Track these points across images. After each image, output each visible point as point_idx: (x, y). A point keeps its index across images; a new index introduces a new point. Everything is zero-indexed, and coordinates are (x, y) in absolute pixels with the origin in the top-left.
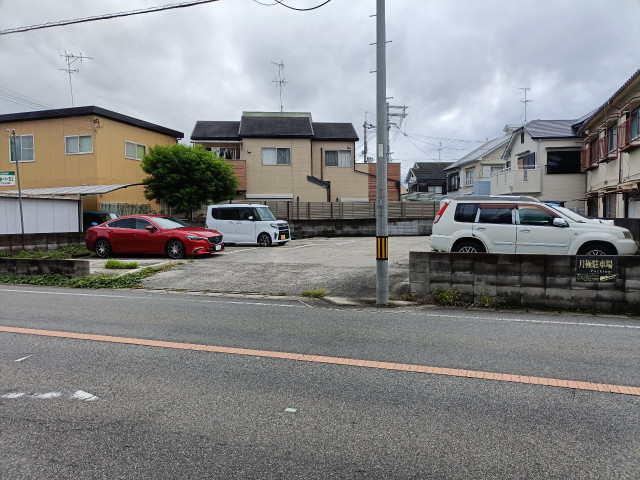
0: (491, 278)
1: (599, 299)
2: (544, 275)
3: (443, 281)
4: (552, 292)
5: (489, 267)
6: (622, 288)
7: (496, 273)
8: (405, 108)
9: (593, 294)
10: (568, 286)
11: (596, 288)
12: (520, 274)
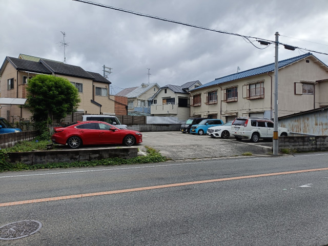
0: (293, 144)
1: (313, 148)
2: (303, 142)
3: (282, 146)
4: (305, 147)
5: (293, 140)
6: (316, 144)
7: (294, 142)
8: (110, 69)
9: (312, 146)
10: (307, 145)
11: (312, 145)
12: (299, 142)
